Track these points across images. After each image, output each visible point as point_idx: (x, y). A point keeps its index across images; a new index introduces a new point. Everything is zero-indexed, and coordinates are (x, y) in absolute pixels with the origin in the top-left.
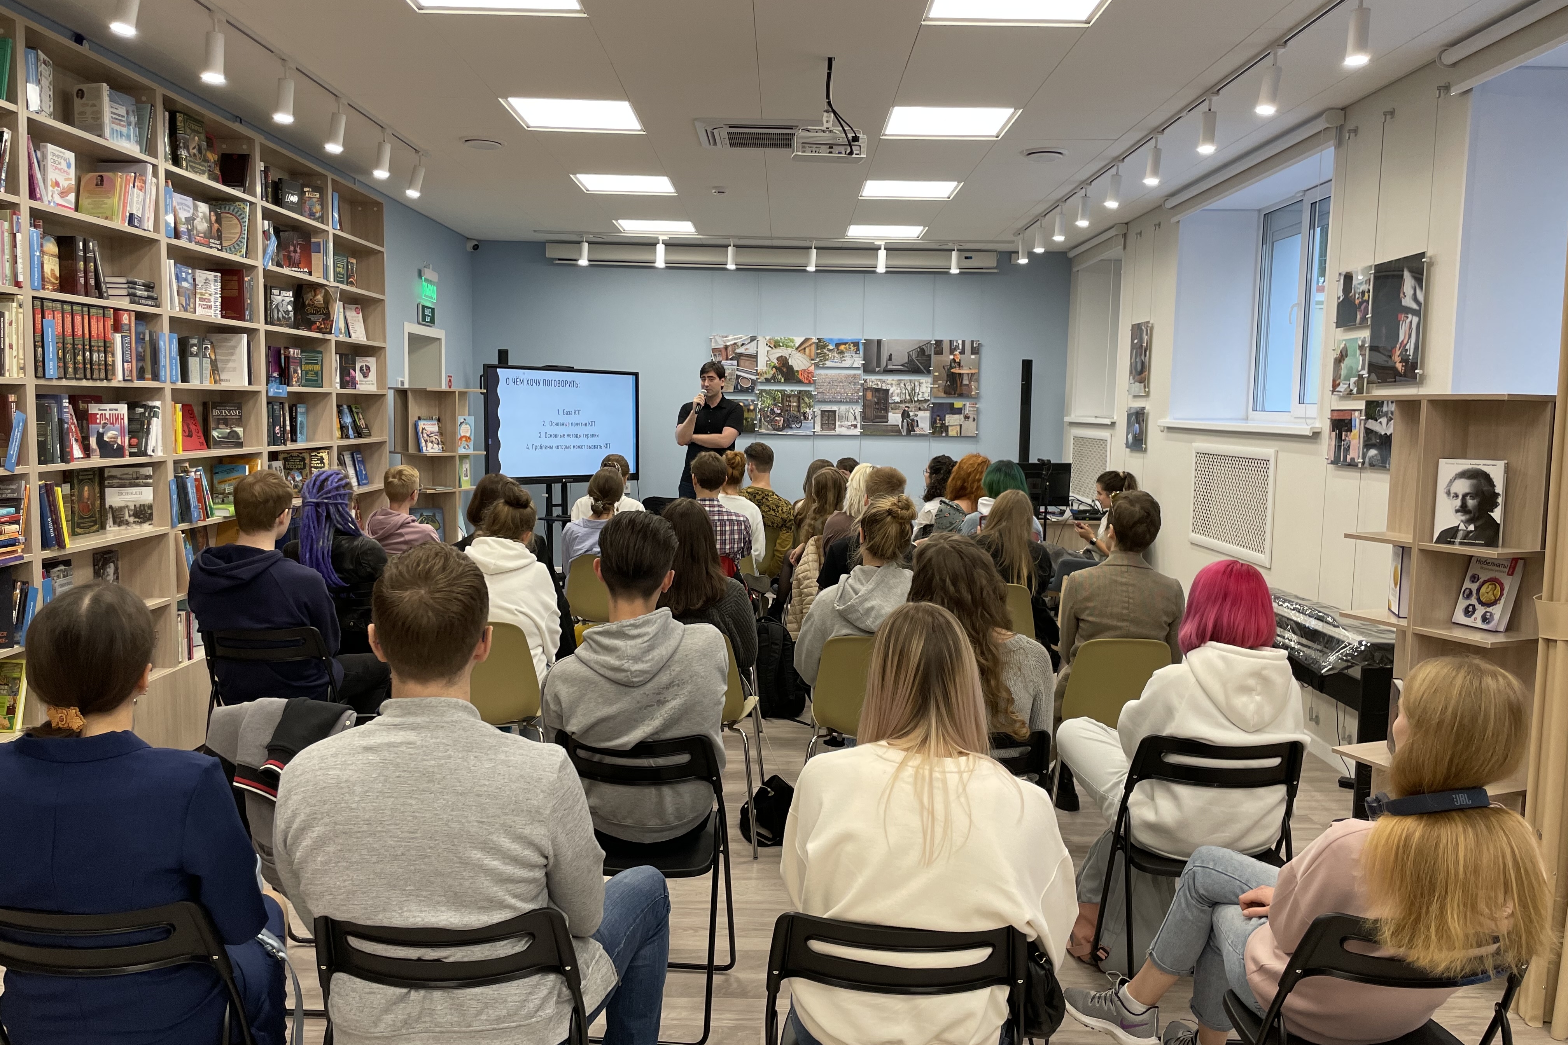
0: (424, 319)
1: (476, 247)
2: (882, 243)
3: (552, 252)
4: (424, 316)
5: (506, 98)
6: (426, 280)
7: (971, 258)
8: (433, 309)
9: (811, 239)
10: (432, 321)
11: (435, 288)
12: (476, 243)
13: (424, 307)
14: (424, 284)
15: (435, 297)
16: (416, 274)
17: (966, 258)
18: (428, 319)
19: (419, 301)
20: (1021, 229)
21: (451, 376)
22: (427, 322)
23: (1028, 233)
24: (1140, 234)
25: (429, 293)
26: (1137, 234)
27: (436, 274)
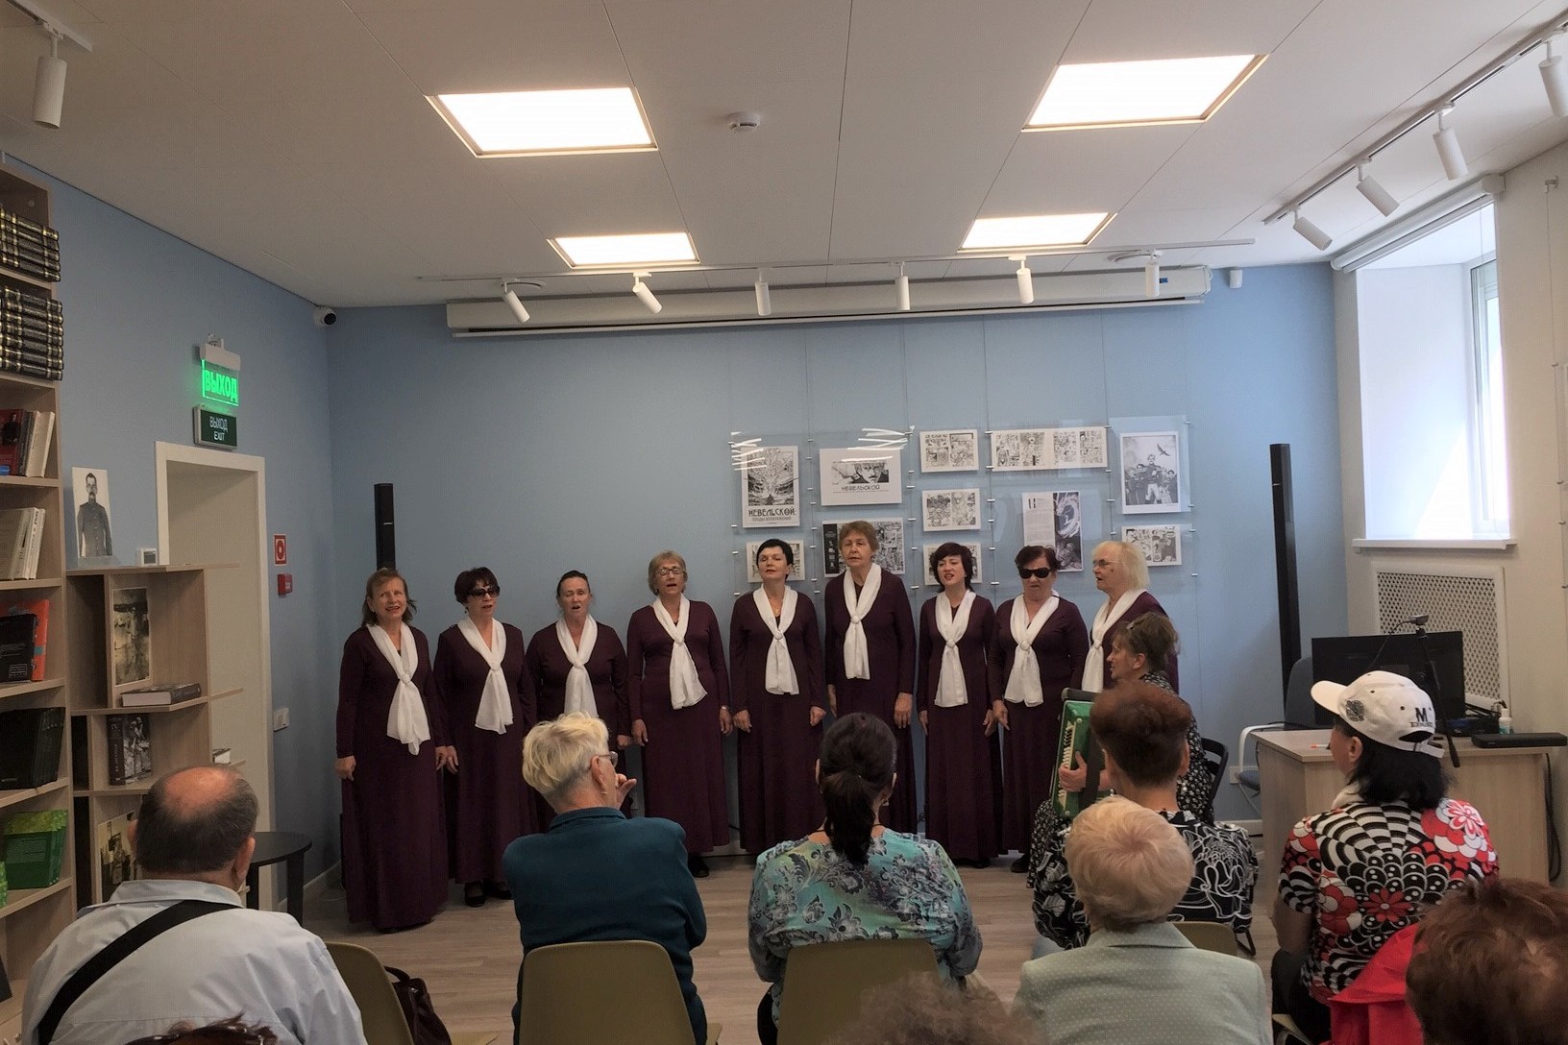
0: (209, 437)
1: (330, 319)
2: (1022, 257)
3: (457, 318)
4: (209, 431)
6: (210, 366)
7: (1169, 280)
8: (231, 421)
10: (232, 441)
11: (234, 381)
12: (329, 311)
13: (206, 415)
14: (206, 374)
15: (235, 395)
16: (189, 354)
17: (1161, 281)
18: (220, 437)
19: (196, 403)
20: (1292, 203)
21: (284, 537)
22: (218, 441)
23: (1306, 210)
24: (1555, 182)
25: (219, 389)
26: (1547, 183)
27: (238, 358)
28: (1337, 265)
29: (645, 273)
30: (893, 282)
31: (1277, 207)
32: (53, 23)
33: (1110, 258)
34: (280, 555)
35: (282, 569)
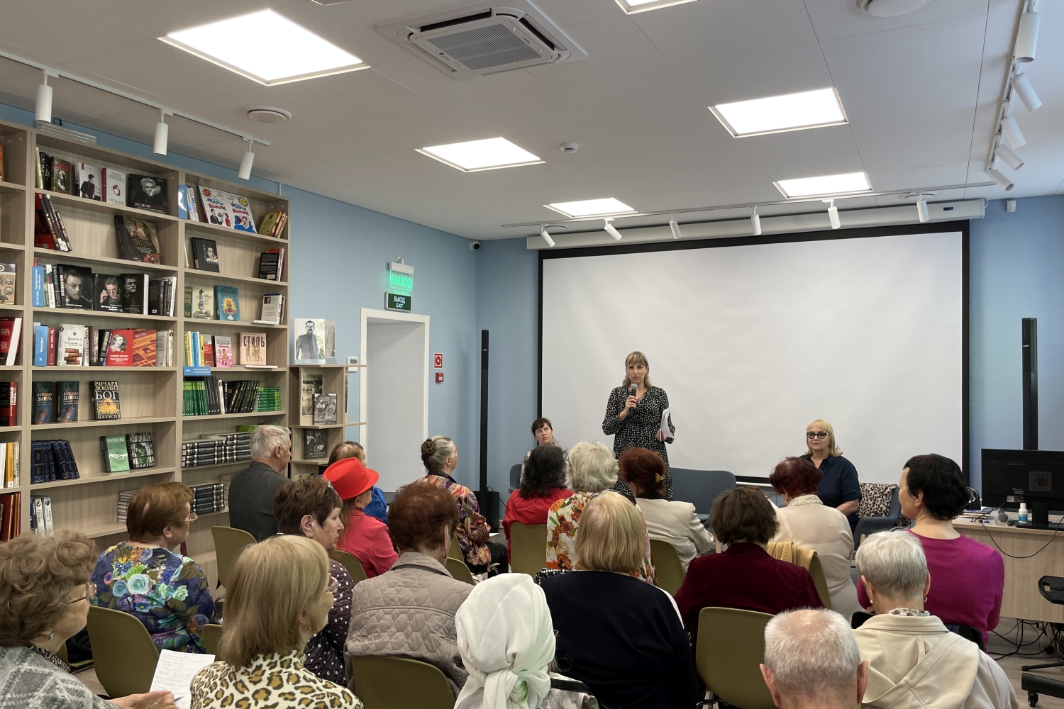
0: (395, 306)
1: (476, 247)
2: (831, 200)
4: (393, 303)
5: (164, 35)
6: (394, 272)
7: (952, 208)
8: (408, 299)
9: (751, 205)
10: (408, 308)
11: (410, 280)
12: (480, 243)
13: (391, 296)
14: (392, 276)
15: (411, 286)
17: (946, 209)
18: (400, 306)
19: (386, 290)
21: (441, 355)
22: (399, 308)
23: (999, 168)
25: (402, 284)
27: (413, 268)
29: (610, 219)
30: (750, 218)
32: (247, 137)
33: (901, 197)
34: (438, 364)
35: (439, 370)
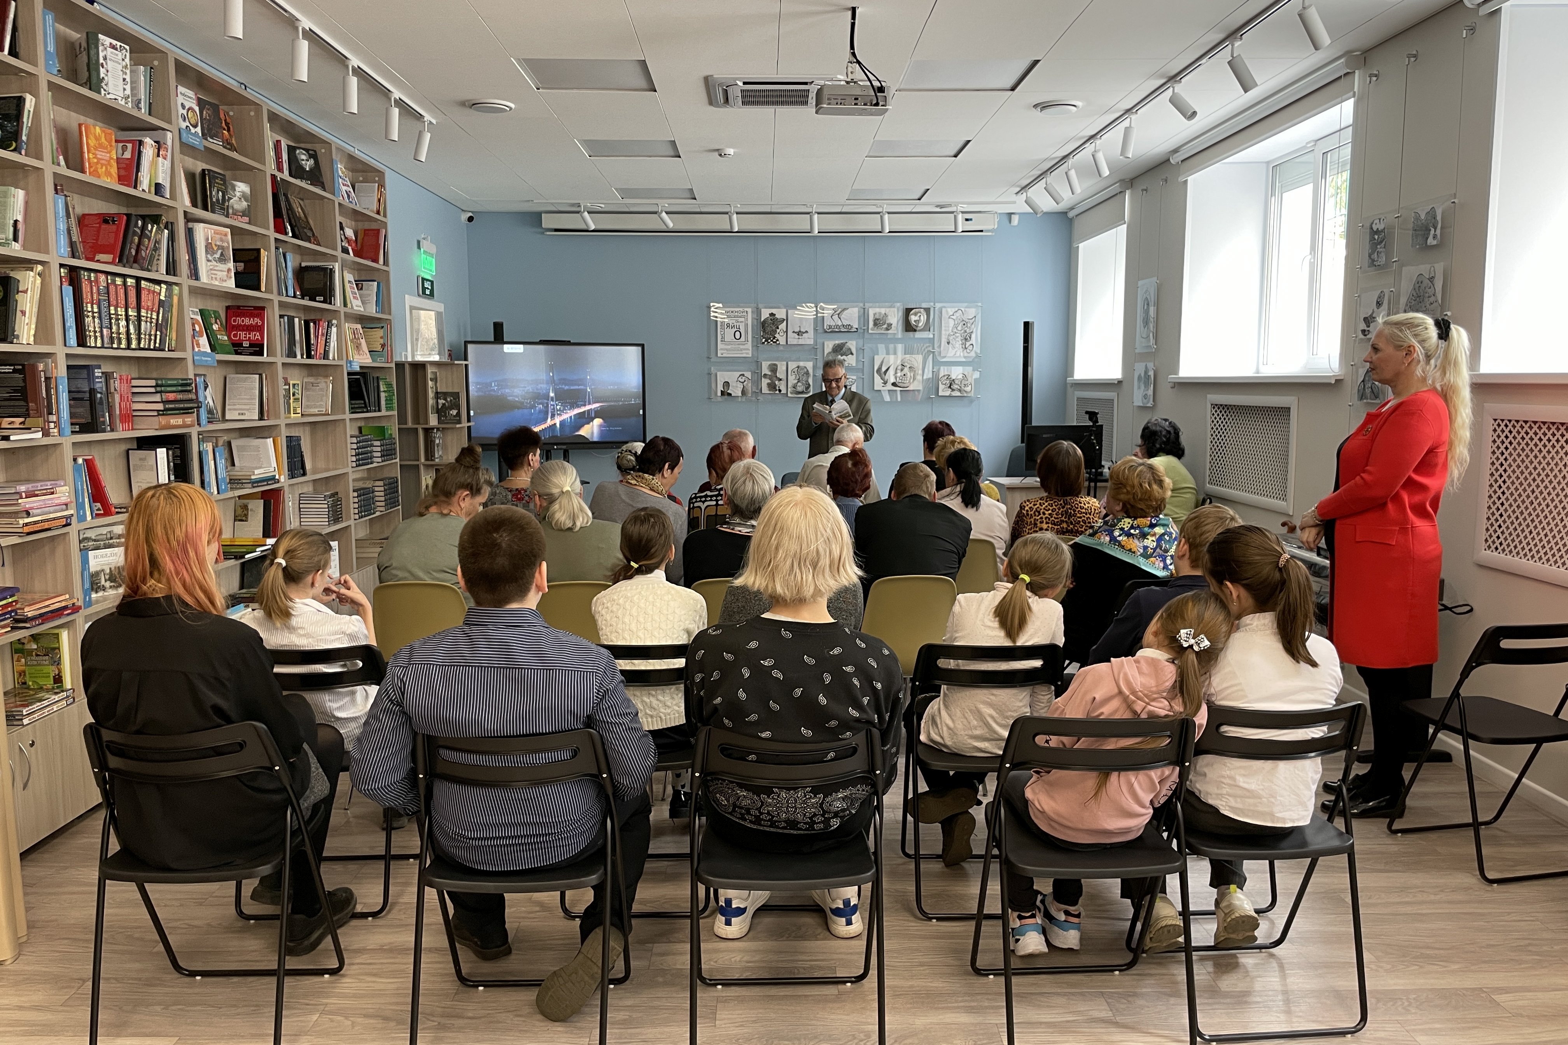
0: (424, 293)
1: (470, 219)
2: (885, 207)
3: (548, 222)
4: (424, 289)
6: (425, 252)
7: (971, 220)
8: (432, 282)
9: (812, 204)
10: (432, 294)
11: (433, 259)
13: (423, 279)
14: (423, 256)
15: (434, 269)
16: (416, 246)
17: (967, 220)
18: (428, 292)
19: (418, 273)
20: (1024, 188)
21: (451, 350)
22: (427, 294)
23: (1032, 192)
24: (1146, 190)
25: (428, 265)
26: (1143, 190)
27: (434, 246)
28: (1071, 214)
29: (664, 205)
31: (1019, 189)
